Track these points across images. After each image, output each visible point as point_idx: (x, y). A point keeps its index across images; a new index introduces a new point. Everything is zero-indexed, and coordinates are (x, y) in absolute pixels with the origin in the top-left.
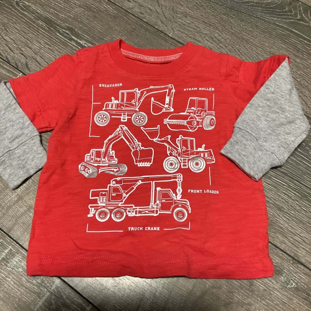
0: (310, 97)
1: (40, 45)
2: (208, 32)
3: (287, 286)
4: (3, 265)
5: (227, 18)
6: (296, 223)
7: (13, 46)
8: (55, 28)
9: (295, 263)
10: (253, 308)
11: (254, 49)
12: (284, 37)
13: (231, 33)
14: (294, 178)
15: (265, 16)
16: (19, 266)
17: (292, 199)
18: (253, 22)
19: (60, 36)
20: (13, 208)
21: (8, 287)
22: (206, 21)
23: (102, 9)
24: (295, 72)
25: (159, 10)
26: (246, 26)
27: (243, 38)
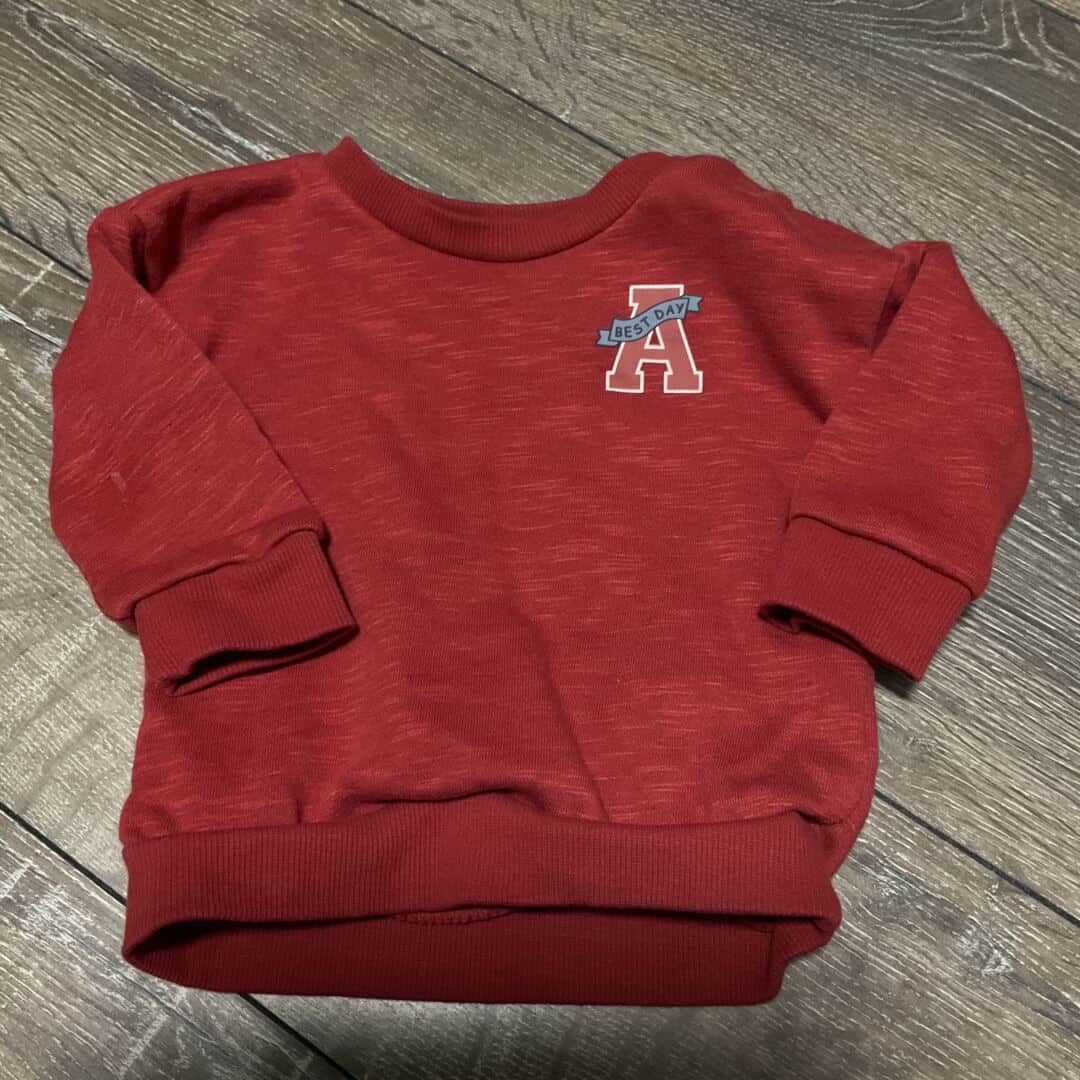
0: (1049, 320)
1: (113, 161)
2: (694, 105)
3: (982, 968)
4: (6, 924)
5: (760, 51)
6: (1009, 752)
7: (22, 168)
8: (165, 103)
9: (1007, 890)
10: (865, 1050)
11: (855, 157)
12: (956, 115)
13: (772, 103)
14: (999, 598)
15: (888, 41)
16: (60, 927)
17: (993, 671)
18: (849, 63)
19: (184, 129)
20: (35, 729)
21: (23, 998)
22: (686, 63)
23: (328, 31)
24: (997, 235)
25: (523, 32)
26: (824, 77)
27: (815, 122)
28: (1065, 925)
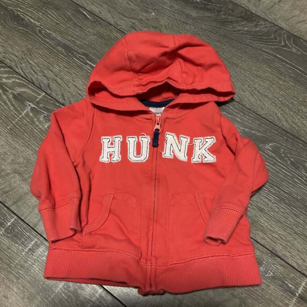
0: (290, 114)
1: (60, 68)
4: (30, 255)
5: (220, 45)
6: (275, 222)
7: (37, 69)
8: (73, 54)
9: (273, 256)
11: (243, 72)
12: (269, 62)
14: (274, 184)
15: (253, 43)
16: (43, 256)
17: (272, 202)
18: (243, 48)
19: (77, 60)
23: (113, 37)
24: (278, 93)
26: (236, 52)
27: (233, 63)
28: (287, 265)
